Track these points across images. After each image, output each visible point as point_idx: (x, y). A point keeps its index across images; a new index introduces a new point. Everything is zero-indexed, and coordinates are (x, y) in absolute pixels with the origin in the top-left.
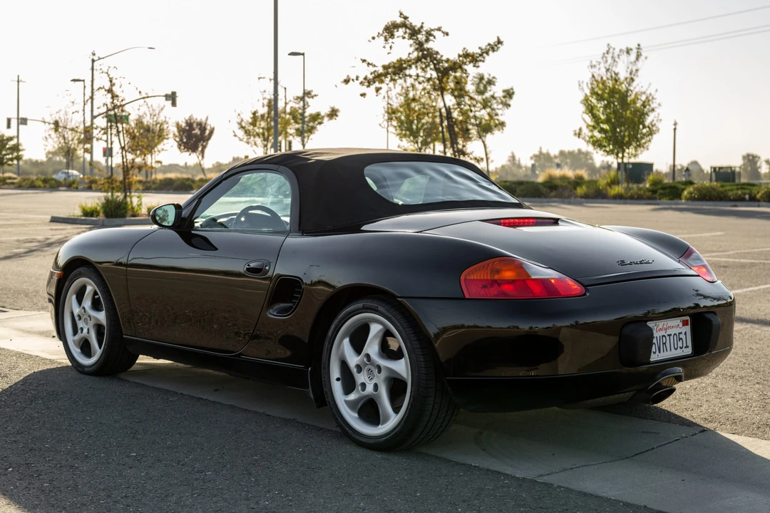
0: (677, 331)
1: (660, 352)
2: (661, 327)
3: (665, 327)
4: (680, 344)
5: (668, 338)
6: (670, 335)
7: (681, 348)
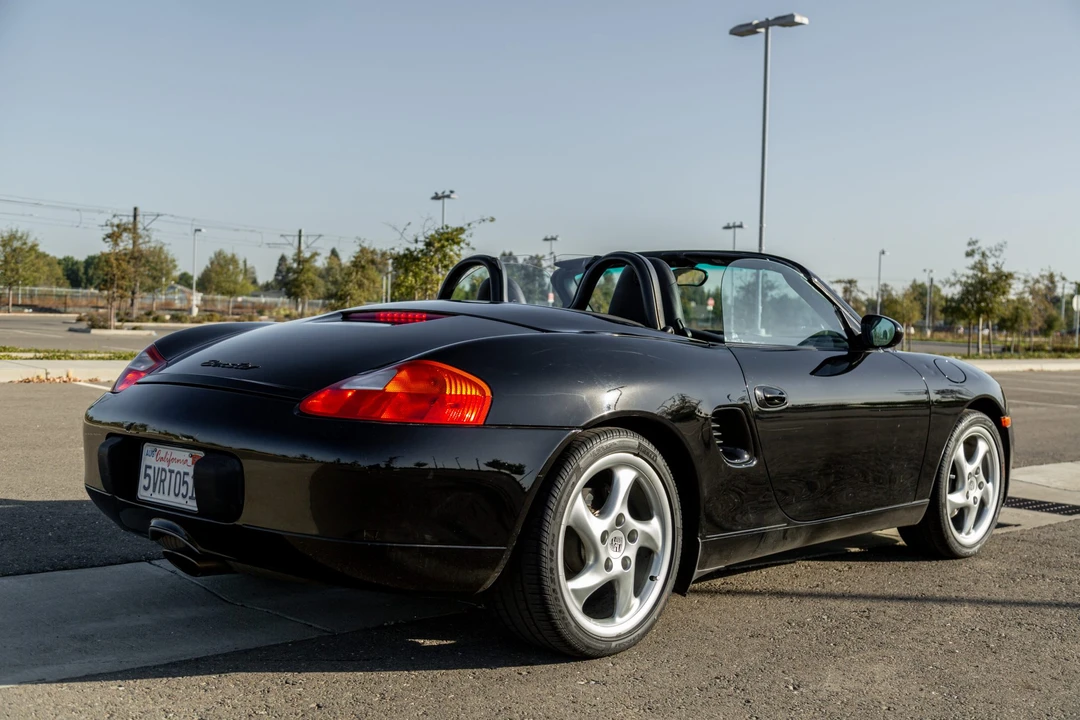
0: (183, 468)
1: (154, 491)
2: (162, 455)
3: (168, 457)
4: (183, 490)
5: (168, 474)
6: (171, 472)
7: (184, 496)
